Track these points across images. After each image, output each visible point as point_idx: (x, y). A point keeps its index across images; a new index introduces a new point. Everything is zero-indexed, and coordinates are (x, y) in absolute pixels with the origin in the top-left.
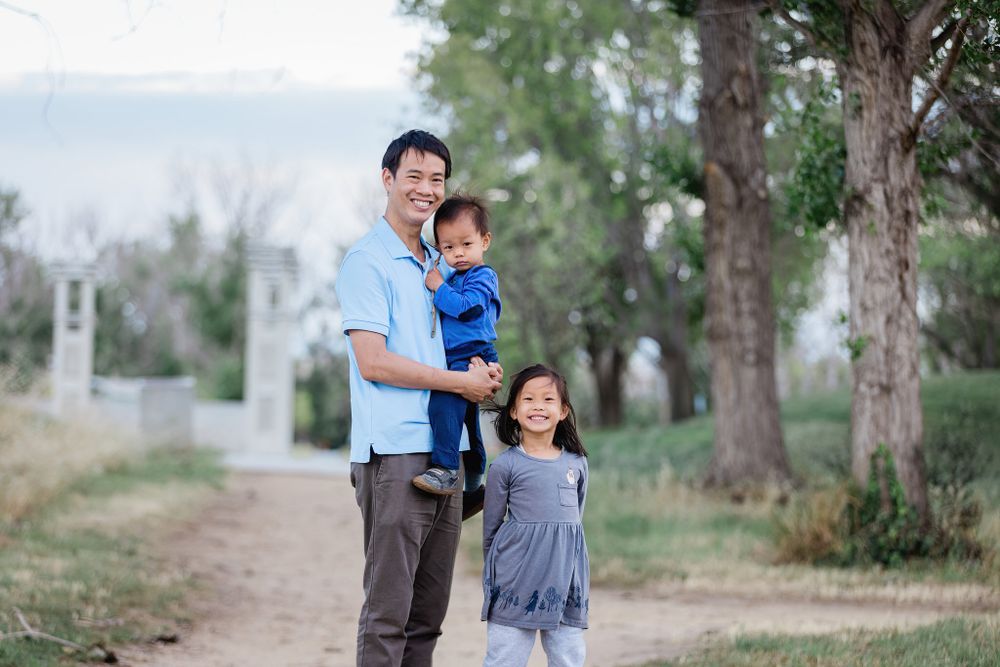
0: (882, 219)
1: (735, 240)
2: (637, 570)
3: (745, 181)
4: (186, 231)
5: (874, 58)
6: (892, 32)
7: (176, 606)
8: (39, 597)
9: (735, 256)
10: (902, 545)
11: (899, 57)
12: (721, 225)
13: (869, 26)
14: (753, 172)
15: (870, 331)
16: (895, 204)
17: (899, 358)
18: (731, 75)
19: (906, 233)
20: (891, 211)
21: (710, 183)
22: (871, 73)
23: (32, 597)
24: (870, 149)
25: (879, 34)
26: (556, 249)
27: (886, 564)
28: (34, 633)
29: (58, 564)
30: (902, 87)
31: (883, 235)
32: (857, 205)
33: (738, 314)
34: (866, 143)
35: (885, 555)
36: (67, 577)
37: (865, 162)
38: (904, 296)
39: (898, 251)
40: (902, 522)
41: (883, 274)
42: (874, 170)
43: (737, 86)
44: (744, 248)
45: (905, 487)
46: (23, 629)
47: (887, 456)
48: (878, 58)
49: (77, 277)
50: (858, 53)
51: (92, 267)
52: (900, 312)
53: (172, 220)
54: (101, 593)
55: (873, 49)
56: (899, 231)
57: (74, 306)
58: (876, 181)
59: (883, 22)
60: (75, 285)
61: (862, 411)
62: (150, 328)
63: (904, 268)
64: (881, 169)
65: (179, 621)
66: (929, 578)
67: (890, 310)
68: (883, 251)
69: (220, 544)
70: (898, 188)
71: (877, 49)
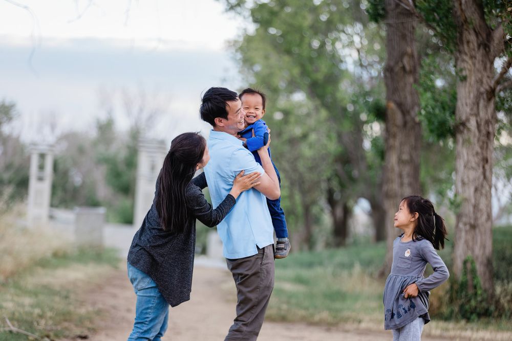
0: (475, 136)
1: (401, 144)
2: (335, 317)
3: (408, 112)
4: (106, 129)
5: (474, 50)
6: (484, 36)
7: (89, 323)
8: (17, 314)
9: (401, 153)
10: (478, 310)
11: (487, 49)
12: (394, 136)
13: (472, 32)
14: (413, 108)
15: (466, 195)
16: (482, 128)
17: (481, 210)
18: (403, 54)
19: (487, 144)
20: (479, 131)
21: (389, 113)
22: (472, 57)
23: (13, 314)
24: (470, 98)
25: (477, 36)
26: (311, 146)
27: (468, 320)
28: (14, 329)
29: (27, 301)
30: (488, 65)
31: (475, 144)
32: (461, 128)
33: (402, 184)
34: (468, 94)
35: (468, 315)
36: (32, 306)
37: (467, 105)
38: (485, 177)
39: (483, 154)
40: (479, 299)
41: (474, 165)
42: (472, 109)
43: (406, 61)
44: (406, 149)
45: (482, 280)
46: (9, 327)
47: (472, 262)
48: (476, 49)
49: (44, 152)
50: (466, 47)
51: (51, 146)
52: (482, 186)
53: (98, 121)
54: (49, 314)
55: (474, 45)
56: (483, 142)
57: (41, 167)
58: (471, 115)
59: (480, 31)
60: (42, 156)
61: (460, 237)
62: (84, 182)
63: (485, 162)
64: (475, 109)
65: (89, 329)
66: (491, 327)
67: (477, 184)
68: (474, 152)
69: (115, 296)
70: (484, 120)
71: (476, 44)
